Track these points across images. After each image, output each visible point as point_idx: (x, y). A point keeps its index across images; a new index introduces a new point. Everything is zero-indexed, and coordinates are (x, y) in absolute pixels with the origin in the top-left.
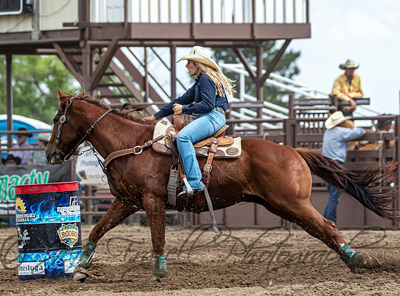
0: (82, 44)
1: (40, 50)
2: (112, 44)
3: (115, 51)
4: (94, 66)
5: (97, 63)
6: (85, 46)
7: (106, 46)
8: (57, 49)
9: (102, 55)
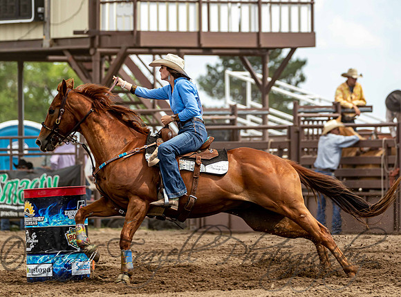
0: (92, 52)
1: (51, 58)
2: (121, 52)
3: (124, 58)
4: (104, 73)
5: (106, 70)
6: (94, 54)
7: (115, 54)
8: (68, 56)
9: (112, 63)
